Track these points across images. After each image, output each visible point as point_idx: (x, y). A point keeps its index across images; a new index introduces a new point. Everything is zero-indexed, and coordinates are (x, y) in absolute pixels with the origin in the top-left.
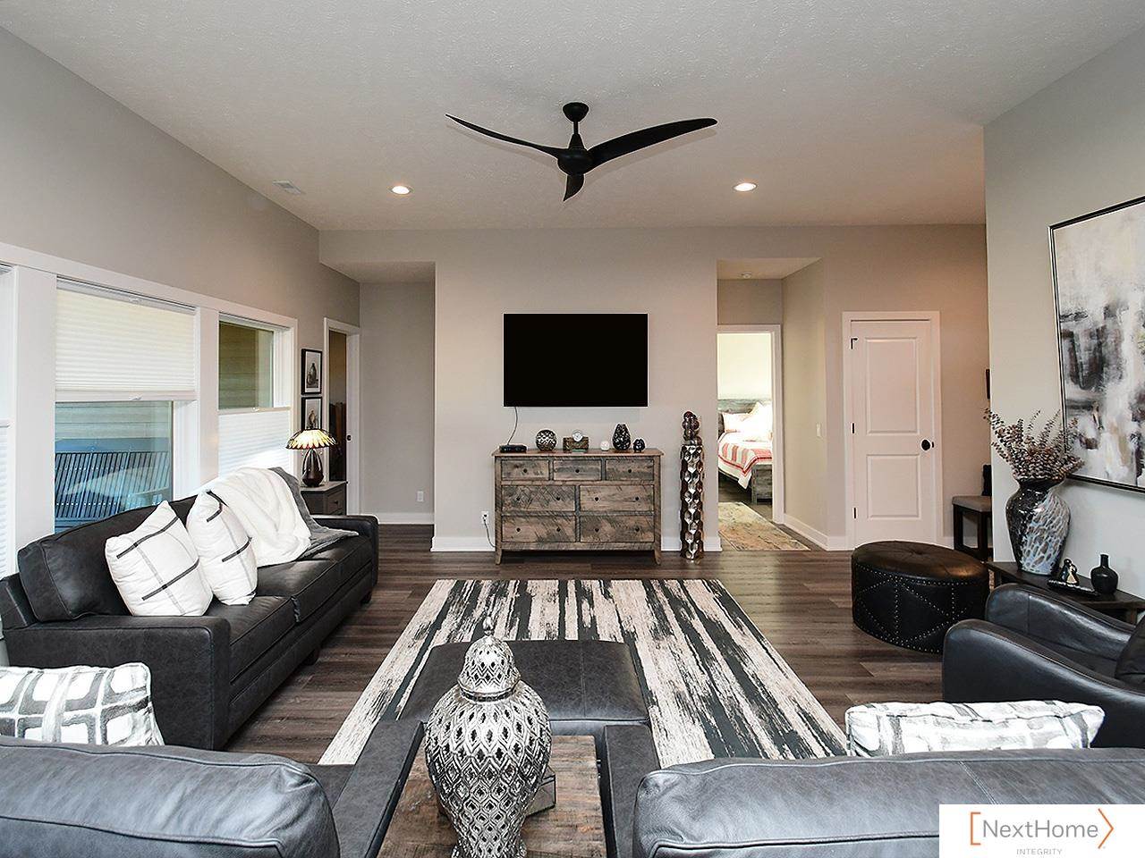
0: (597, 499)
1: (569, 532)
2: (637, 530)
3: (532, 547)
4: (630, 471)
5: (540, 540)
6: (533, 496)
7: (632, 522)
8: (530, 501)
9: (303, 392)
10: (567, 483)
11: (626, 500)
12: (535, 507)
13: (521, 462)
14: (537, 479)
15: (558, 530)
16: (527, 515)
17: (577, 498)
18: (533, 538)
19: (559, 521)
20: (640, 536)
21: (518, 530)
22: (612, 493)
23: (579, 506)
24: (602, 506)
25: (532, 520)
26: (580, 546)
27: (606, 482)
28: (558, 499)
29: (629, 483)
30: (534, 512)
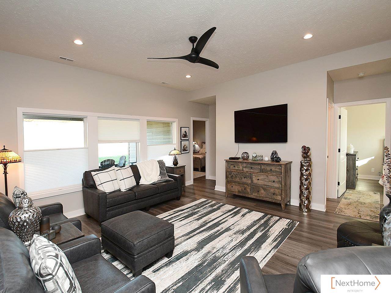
0: (258, 179)
1: (249, 190)
2: (274, 194)
3: (237, 194)
4: (271, 170)
5: (239, 192)
6: (237, 176)
7: (272, 190)
8: (236, 177)
9: (181, 139)
10: (248, 172)
11: (270, 181)
12: (237, 179)
13: (233, 163)
14: (238, 170)
15: (245, 189)
16: (235, 182)
17: (251, 178)
18: (237, 190)
19: (245, 186)
20: (275, 197)
21: (232, 187)
22: (264, 178)
23: (252, 181)
24: (260, 182)
25: (237, 184)
26: (252, 196)
27: (262, 173)
28: (245, 178)
29: (271, 174)
30: (238, 181)
